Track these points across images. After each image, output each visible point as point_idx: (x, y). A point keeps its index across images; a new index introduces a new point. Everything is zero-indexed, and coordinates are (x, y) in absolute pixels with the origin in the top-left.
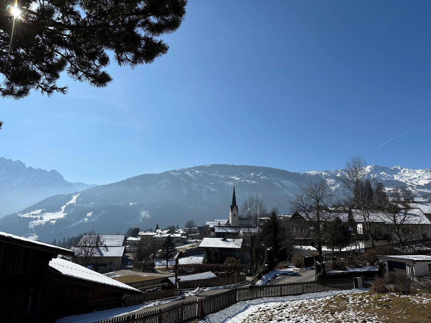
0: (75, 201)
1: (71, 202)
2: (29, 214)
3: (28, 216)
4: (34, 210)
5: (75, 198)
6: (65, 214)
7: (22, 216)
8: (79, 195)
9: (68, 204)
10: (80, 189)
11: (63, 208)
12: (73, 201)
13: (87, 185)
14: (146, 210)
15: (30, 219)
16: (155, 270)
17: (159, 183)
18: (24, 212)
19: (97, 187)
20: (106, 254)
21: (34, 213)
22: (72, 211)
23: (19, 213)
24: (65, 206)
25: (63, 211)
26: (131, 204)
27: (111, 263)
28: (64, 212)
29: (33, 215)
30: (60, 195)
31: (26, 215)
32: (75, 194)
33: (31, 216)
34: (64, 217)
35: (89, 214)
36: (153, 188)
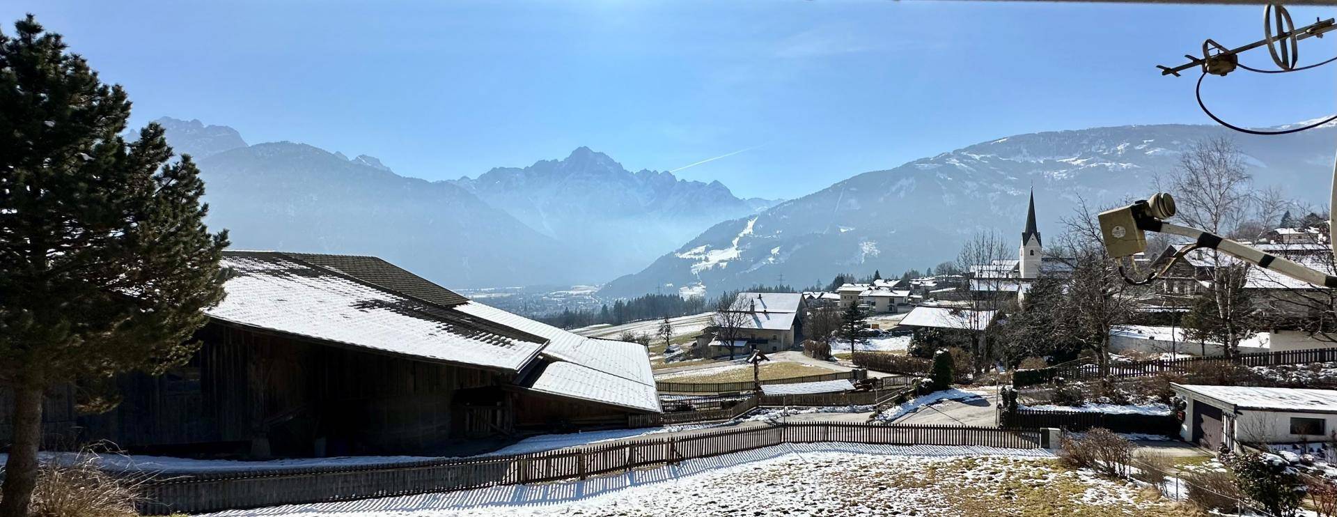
0: (751, 231)
1: (746, 231)
2: (689, 253)
3: (689, 257)
4: (696, 247)
5: (751, 224)
6: (739, 251)
7: (681, 257)
8: (756, 218)
9: (741, 235)
10: (759, 210)
11: (735, 242)
12: (748, 230)
13: (767, 202)
14: (871, 240)
15: (693, 261)
16: (831, 356)
17: (894, 189)
18: (682, 251)
19: (782, 204)
20: (767, 325)
21: (696, 251)
22: (748, 246)
23: (677, 252)
24: (737, 239)
25: (736, 246)
26: (843, 230)
27: (775, 338)
28: (737, 249)
29: (695, 254)
30: (729, 222)
31: (686, 256)
32: (751, 218)
33: (693, 257)
34: (738, 257)
35: (775, 251)
36: (882, 199)
